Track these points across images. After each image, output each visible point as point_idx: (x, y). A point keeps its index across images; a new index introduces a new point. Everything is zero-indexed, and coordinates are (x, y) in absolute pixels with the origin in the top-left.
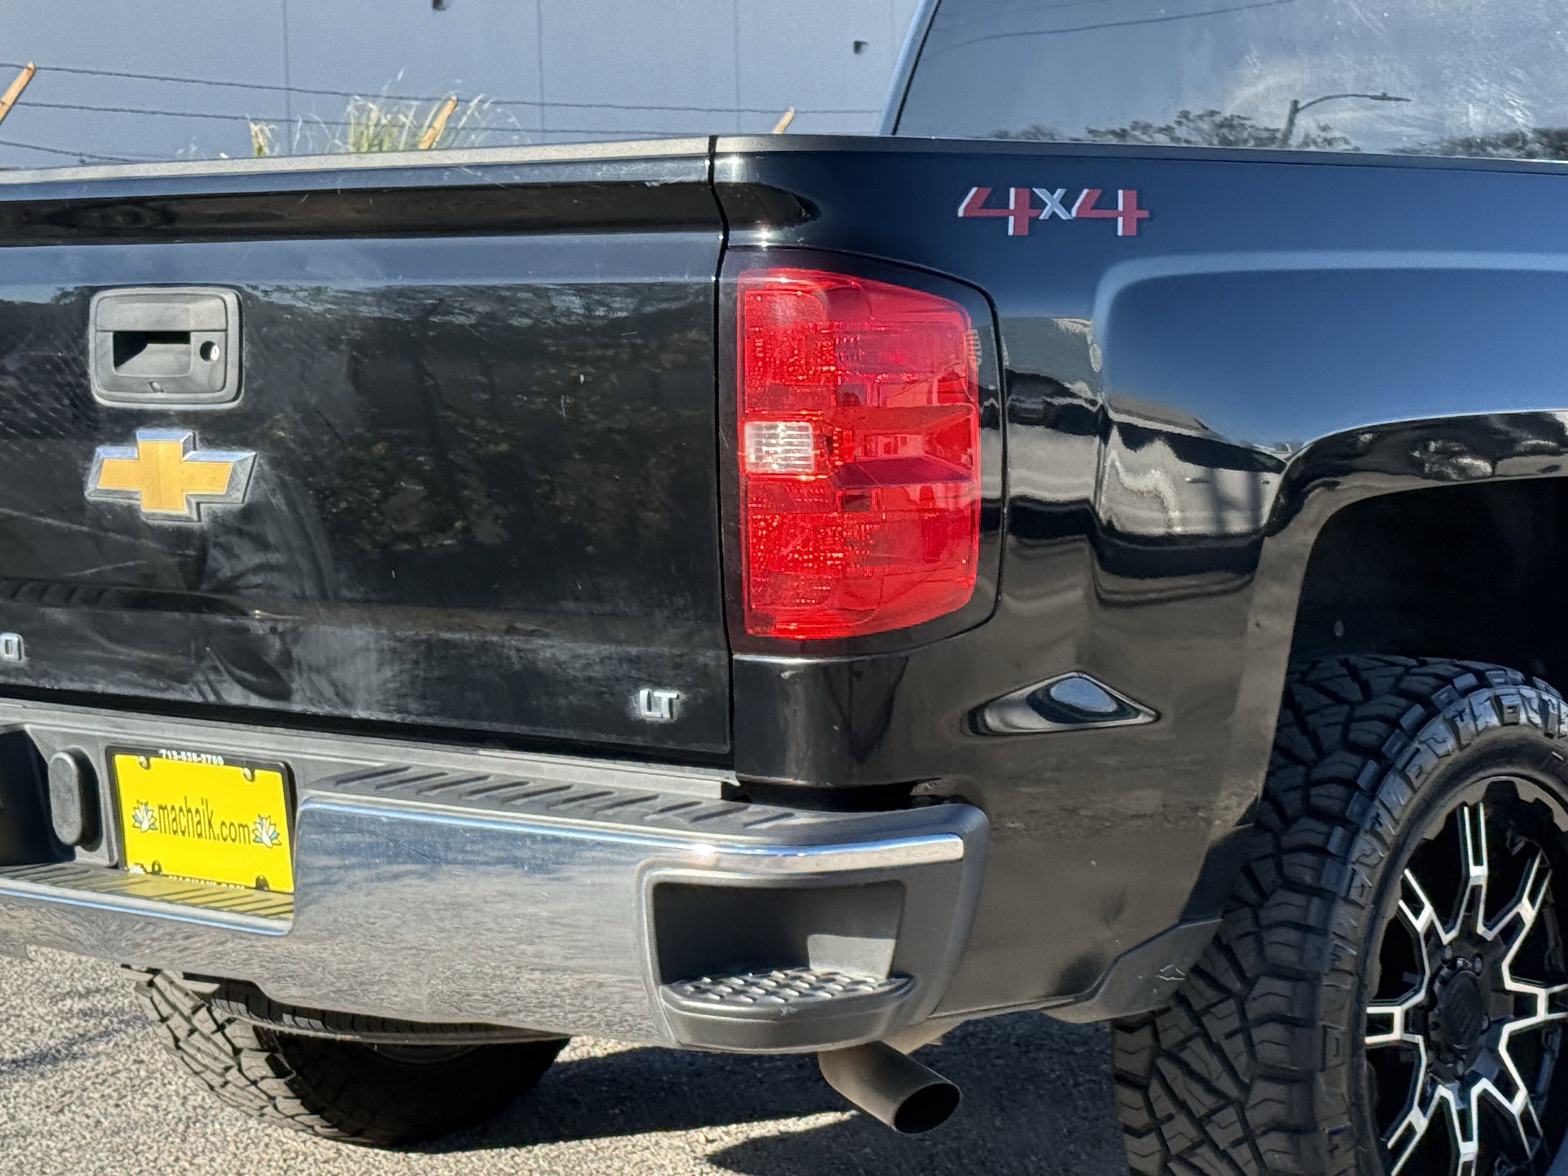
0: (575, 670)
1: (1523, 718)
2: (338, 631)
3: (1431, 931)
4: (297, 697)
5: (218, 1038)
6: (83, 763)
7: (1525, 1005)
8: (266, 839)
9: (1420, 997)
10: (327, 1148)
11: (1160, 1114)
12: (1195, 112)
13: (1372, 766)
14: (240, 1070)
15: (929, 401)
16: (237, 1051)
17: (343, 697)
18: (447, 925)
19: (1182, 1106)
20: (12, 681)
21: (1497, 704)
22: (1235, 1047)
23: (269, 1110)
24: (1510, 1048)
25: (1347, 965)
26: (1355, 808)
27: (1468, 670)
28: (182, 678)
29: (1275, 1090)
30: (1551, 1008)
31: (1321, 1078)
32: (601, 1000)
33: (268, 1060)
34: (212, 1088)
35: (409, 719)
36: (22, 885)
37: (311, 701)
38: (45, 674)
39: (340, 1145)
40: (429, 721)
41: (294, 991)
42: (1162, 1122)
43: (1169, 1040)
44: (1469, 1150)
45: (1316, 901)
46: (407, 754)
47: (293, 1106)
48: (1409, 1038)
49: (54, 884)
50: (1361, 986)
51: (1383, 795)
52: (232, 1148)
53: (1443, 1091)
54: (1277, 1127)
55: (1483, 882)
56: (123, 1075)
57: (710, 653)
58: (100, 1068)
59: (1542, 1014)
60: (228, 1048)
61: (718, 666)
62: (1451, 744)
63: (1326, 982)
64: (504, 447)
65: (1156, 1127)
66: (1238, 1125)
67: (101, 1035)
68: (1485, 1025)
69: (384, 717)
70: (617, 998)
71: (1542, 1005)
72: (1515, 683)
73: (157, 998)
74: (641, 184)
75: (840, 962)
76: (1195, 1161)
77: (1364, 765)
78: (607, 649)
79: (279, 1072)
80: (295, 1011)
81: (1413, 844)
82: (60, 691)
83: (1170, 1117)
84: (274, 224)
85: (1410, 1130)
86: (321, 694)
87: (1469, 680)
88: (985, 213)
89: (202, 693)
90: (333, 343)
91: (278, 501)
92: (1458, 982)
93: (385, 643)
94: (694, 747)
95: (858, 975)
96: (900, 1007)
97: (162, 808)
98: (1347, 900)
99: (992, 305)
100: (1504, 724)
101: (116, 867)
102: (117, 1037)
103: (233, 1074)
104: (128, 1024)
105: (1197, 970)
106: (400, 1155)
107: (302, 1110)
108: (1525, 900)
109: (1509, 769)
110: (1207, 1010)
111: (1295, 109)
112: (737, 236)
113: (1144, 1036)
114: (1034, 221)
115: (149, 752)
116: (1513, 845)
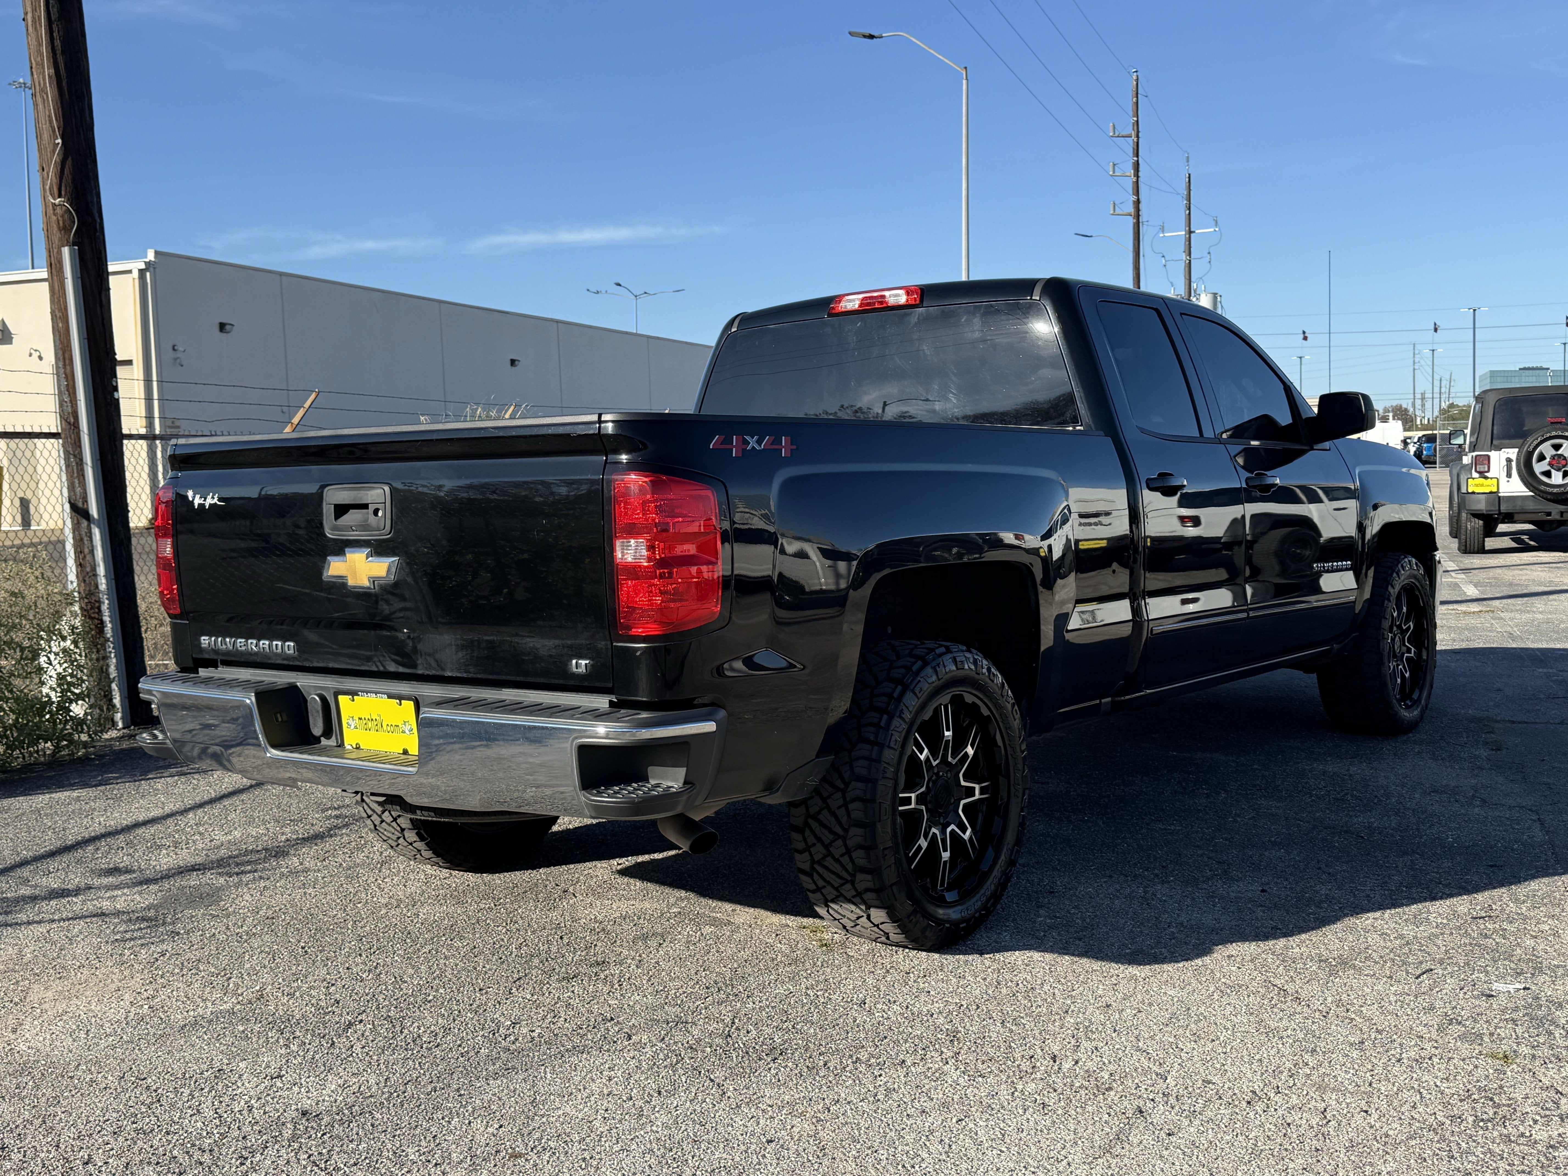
0: (543, 652)
1: (966, 667)
2: (438, 637)
3: (927, 759)
4: (420, 667)
5: (394, 824)
6: (323, 699)
7: (970, 792)
8: (407, 732)
9: (923, 789)
10: (445, 873)
11: (810, 843)
12: (846, 405)
13: (899, 688)
14: (404, 838)
15: (700, 529)
16: (403, 830)
17: (440, 666)
18: (495, 768)
19: (819, 839)
20: (291, 663)
21: (954, 660)
22: (841, 813)
23: (418, 856)
24: (963, 811)
25: (889, 775)
26: (892, 706)
27: (941, 646)
28: (369, 659)
29: (860, 831)
30: (981, 793)
31: (878, 825)
32: (562, 799)
33: (417, 834)
34: (392, 847)
35: (470, 676)
36: (296, 756)
37: (426, 669)
38: (306, 660)
39: (452, 871)
40: (479, 676)
41: (426, 800)
42: (811, 847)
43: (813, 811)
44: (946, 856)
45: (876, 748)
46: (469, 692)
47: (428, 854)
48: (918, 807)
49: (310, 754)
50: (896, 785)
51: (904, 700)
52: (402, 874)
53: (934, 830)
54: (860, 847)
55: (950, 738)
56: (353, 844)
57: (603, 643)
58: (343, 841)
59: (977, 796)
60: (398, 829)
61: (607, 649)
62: (934, 678)
63: (880, 782)
64: (526, 556)
65: (808, 849)
66: (843, 847)
67: (344, 826)
68: (952, 801)
69: (459, 675)
70: (570, 798)
71: (977, 792)
72: (963, 651)
73: (366, 807)
74: (569, 435)
75: (663, 778)
76: (826, 863)
77: (896, 688)
78: (557, 642)
79: (422, 838)
80: (422, 808)
81: (918, 722)
82: (313, 667)
83: (814, 845)
84: (406, 455)
85: (920, 847)
86: (430, 665)
87: (943, 650)
88: (723, 447)
89: (377, 666)
90: (433, 507)
91: (410, 580)
92: (940, 782)
93: (459, 642)
94: (597, 684)
95: (670, 784)
96: (689, 797)
97: (360, 719)
98: (889, 747)
99: (725, 487)
100: (958, 669)
101: (339, 746)
102: (351, 827)
103: (401, 841)
104: (357, 821)
105: (824, 779)
106: (479, 875)
107: (433, 855)
108: (969, 747)
109: (960, 689)
110: (829, 797)
111: (885, 404)
112: (611, 457)
113: (802, 810)
114: (744, 450)
115: (353, 693)
116: (964, 722)
